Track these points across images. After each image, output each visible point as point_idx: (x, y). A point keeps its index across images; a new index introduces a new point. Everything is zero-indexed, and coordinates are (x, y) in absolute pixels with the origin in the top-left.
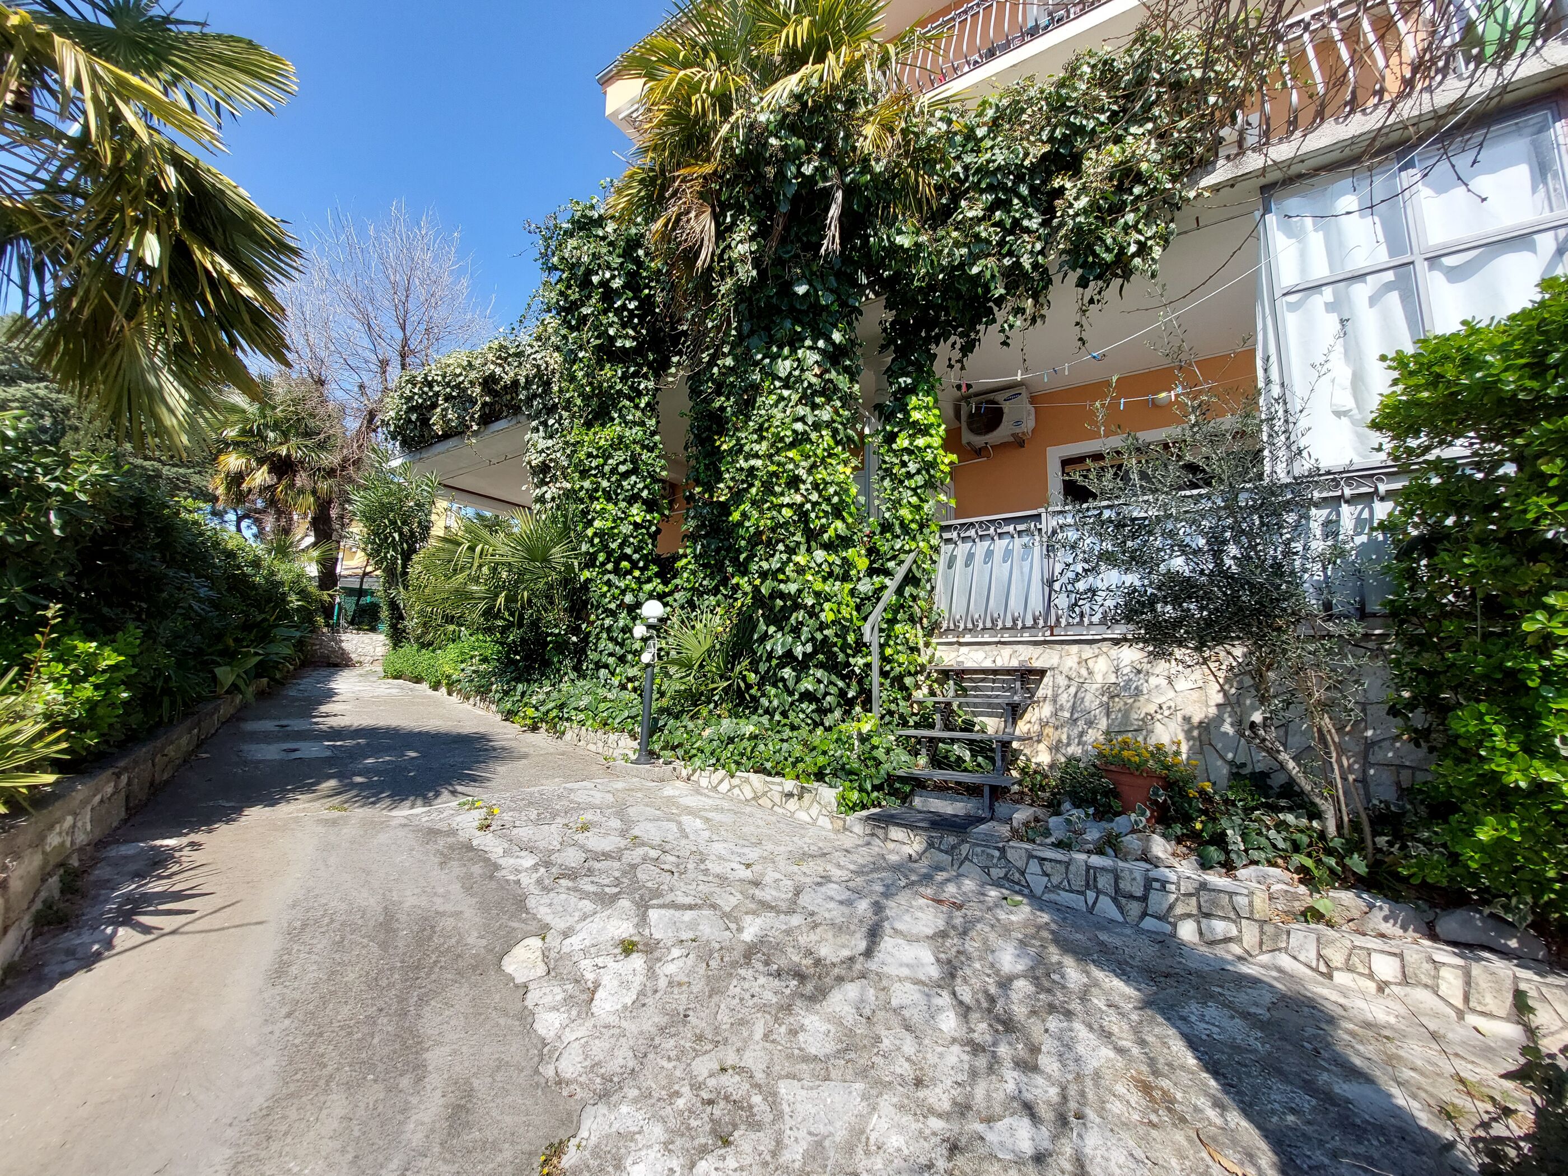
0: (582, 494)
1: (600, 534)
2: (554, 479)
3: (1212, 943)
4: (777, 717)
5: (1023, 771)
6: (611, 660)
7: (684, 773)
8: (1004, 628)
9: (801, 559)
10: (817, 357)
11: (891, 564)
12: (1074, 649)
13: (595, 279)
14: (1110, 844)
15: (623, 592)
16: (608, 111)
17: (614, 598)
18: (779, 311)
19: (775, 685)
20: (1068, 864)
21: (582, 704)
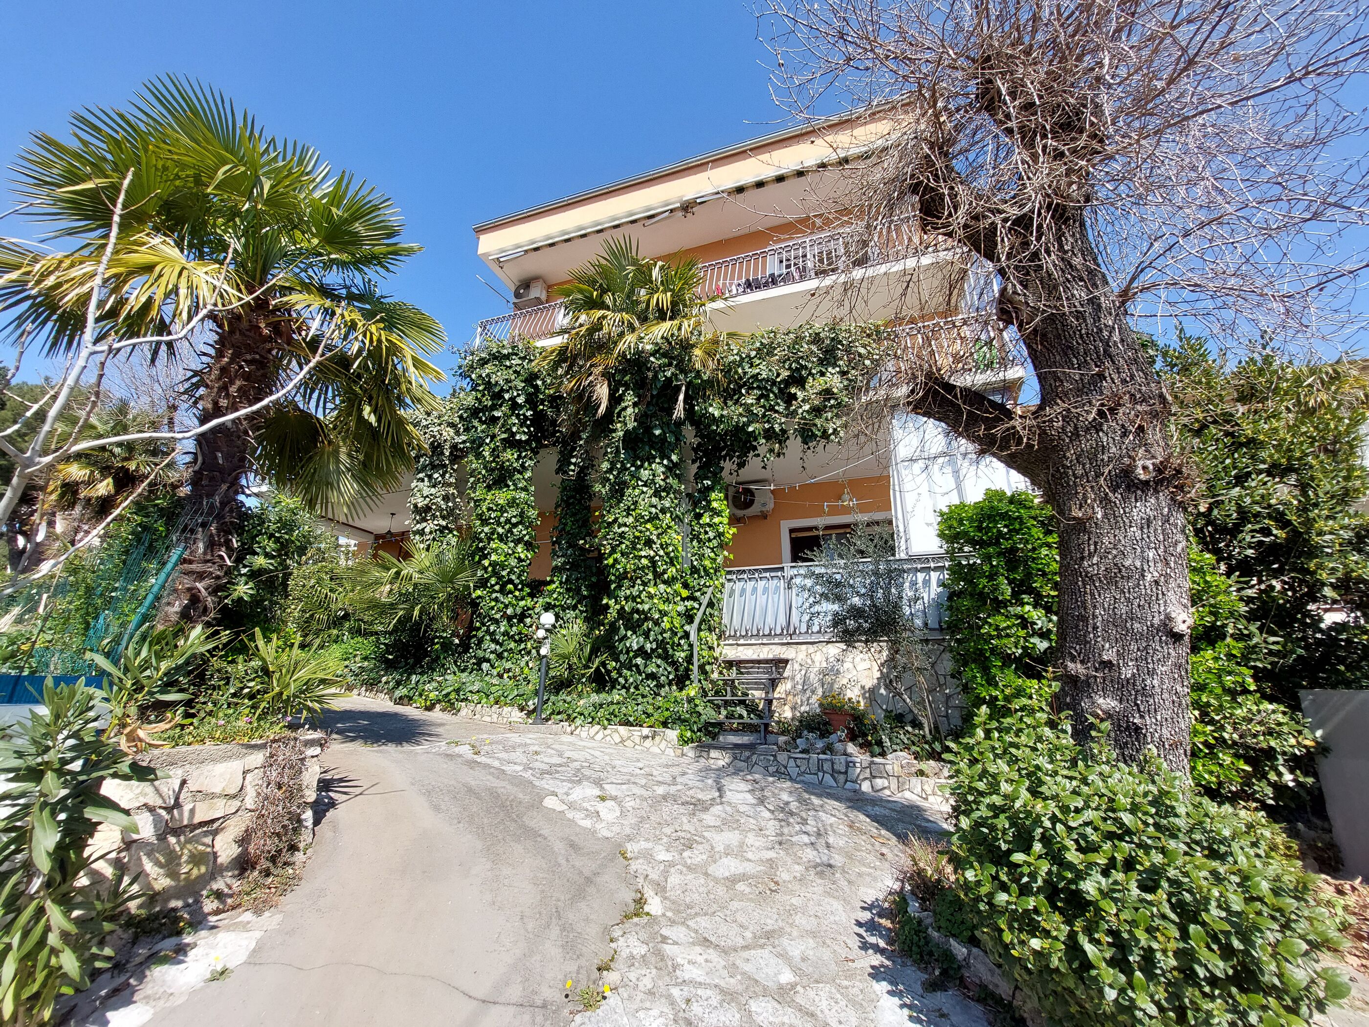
0: (483, 535)
1: (493, 564)
2: (434, 517)
3: (878, 791)
4: (632, 690)
5: (778, 723)
6: (492, 656)
7: (569, 729)
8: (764, 635)
9: (652, 590)
10: (663, 469)
11: (698, 594)
12: (804, 647)
13: (507, 396)
14: (829, 748)
15: (506, 607)
16: (480, 251)
17: (499, 610)
18: (642, 441)
19: (630, 669)
20: (809, 759)
21: (475, 688)
